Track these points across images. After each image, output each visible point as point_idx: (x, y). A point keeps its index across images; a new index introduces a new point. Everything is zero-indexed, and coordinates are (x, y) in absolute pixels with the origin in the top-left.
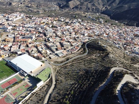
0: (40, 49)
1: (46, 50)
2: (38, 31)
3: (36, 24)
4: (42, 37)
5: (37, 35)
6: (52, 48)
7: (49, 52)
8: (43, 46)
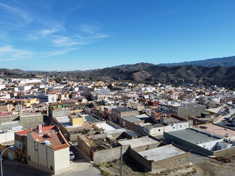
2: (70, 92)
3: (68, 86)
4: (80, 101)
5: (63, 98)
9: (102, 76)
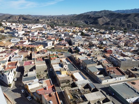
0: (56, 67)
1: (71, 69)
2: (59, 37)
3: (58, 31)
4: (65, 45)
5: (56, 43)
6: (88, 66)
7: (83, 79)
8: (64, 60)
9: (78, 20)
